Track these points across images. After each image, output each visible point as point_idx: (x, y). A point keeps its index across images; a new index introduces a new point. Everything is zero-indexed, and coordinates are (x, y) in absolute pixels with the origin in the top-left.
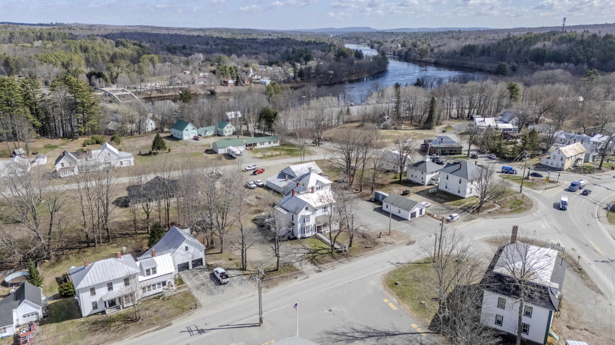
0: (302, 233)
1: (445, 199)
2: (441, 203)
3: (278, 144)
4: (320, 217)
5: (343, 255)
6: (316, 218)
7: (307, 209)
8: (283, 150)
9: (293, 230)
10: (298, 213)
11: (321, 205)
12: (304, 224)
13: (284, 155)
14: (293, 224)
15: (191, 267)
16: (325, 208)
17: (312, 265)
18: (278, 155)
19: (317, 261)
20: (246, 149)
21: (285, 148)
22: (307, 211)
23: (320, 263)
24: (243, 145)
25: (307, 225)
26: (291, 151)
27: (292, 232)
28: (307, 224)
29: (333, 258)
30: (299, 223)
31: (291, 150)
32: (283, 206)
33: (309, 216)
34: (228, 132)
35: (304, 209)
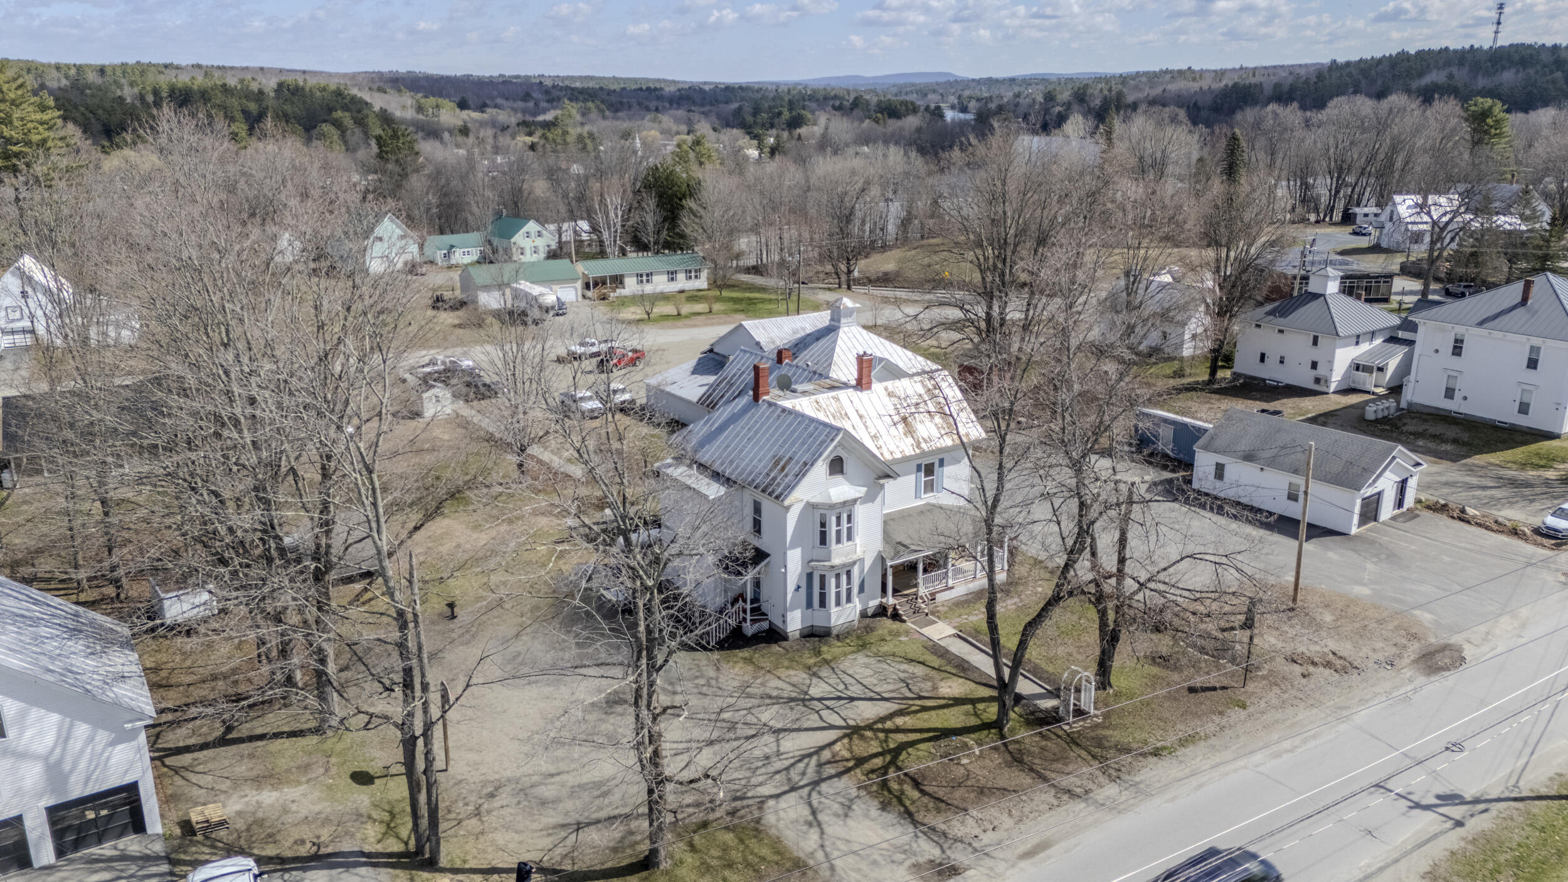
0: (809, 605)
1: (1455, 441)
2: (1454, 461)
3: (702, 283)
4: (904, 516)
5: (1073, 740)
6: (889, 522)
7: (837, 466)
8: (718, 299)
9: (757, 584)
10: (790, 488)
11: (909, 452)
12: (820, 552)
13: (725, 312)
14: (760, 556)
15: (44, 852)
16: (929, 470)
17: (890, 817)
18: (699, 314)
19: (917, 784)
20: (584, 296)
21: (726, 293)
22: (839, 478)
23: (941, 803)
24: (575, 280)
25: (836, 561)
26: (751, 302)
27: (755, 600)
28: (839, 554)
29: (1017, 759)
30: (793, 546)
31: (750, 299)
32: (705, 456)
33: (849, 504)
34: (528, 252)
35: (821, 468)
